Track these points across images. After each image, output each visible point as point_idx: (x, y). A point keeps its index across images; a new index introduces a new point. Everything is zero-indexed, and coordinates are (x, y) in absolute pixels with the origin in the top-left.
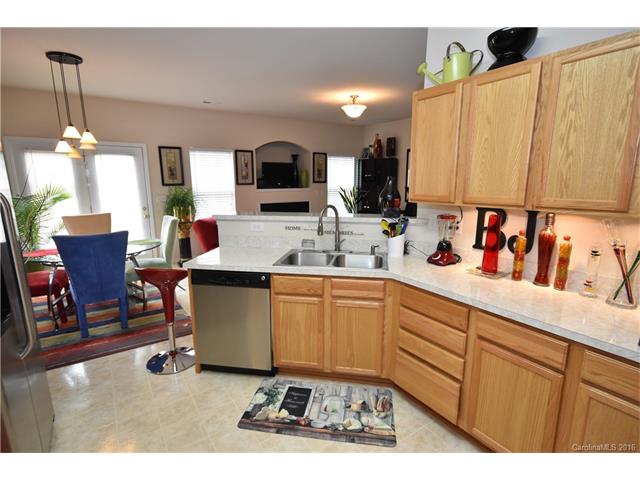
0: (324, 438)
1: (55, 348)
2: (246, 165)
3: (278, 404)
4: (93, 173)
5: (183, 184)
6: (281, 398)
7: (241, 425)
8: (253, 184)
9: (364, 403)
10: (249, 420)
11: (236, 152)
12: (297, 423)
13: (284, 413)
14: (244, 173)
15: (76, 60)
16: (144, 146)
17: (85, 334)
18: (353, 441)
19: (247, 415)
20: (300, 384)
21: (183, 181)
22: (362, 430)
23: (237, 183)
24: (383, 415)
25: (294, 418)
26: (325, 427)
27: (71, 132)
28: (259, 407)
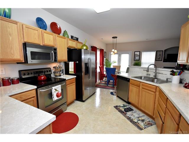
0: (126, 118)
1: (103, 86)
2: (160, 55)
3: (124, 108)
4: (121, 58)
6: (126, 108)
7: (114, 107)
8: (162, 60)
9: (144, 120)
10: (116, 107)
11: (157, 51)
12: (124, 112)
13: (124, 110)
14: (159, 57)
15: (116, 37)
16: (131, 52)
17: (107, 85)
18: (131, 122)
19: (117, 106)
20: (133, 108)
21: (139, 59)
22: (136, 123)
23: (156, 60)
24: (146, 124)
25: (124, 111)
26: (128, 117)
27: (113, 50)
28: (120, 106)
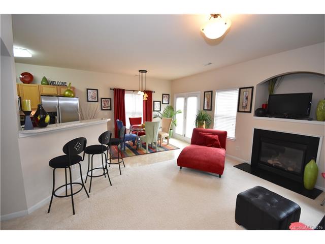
2: (247, 98)
5: (211, 110)
11: (240, 89)
16: (200, 92)
21: (211, 108)
23: (238, 111)
